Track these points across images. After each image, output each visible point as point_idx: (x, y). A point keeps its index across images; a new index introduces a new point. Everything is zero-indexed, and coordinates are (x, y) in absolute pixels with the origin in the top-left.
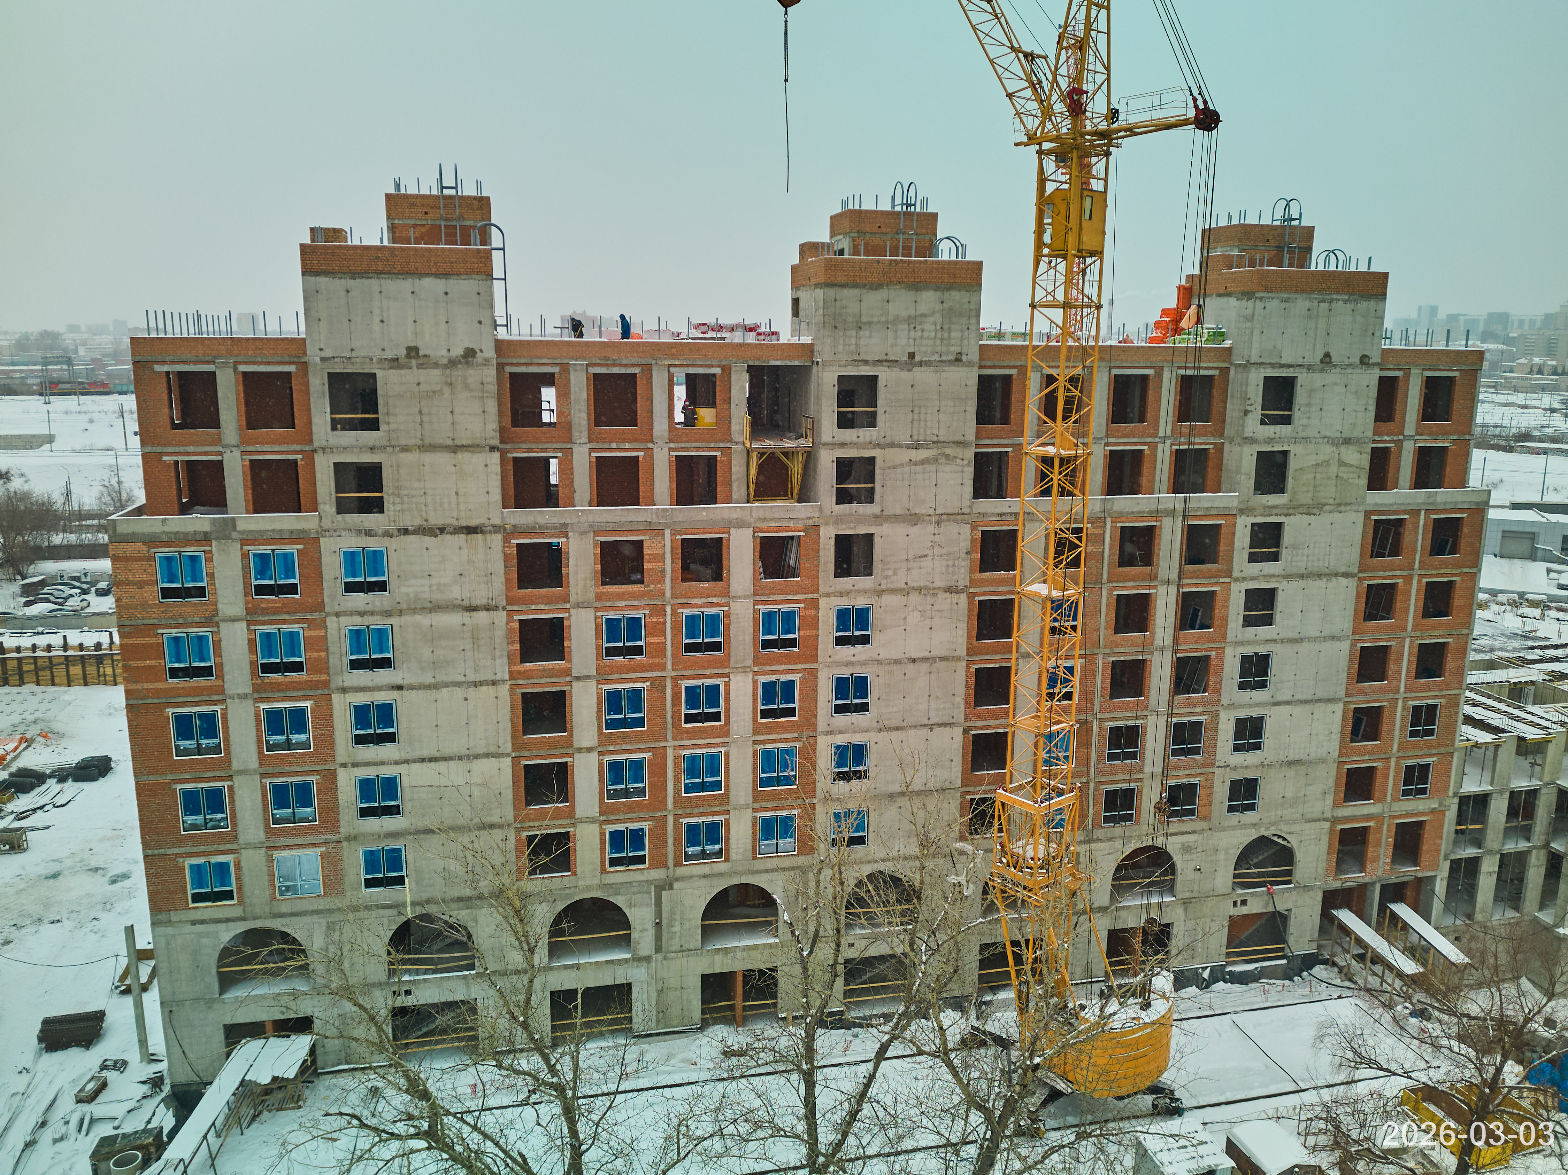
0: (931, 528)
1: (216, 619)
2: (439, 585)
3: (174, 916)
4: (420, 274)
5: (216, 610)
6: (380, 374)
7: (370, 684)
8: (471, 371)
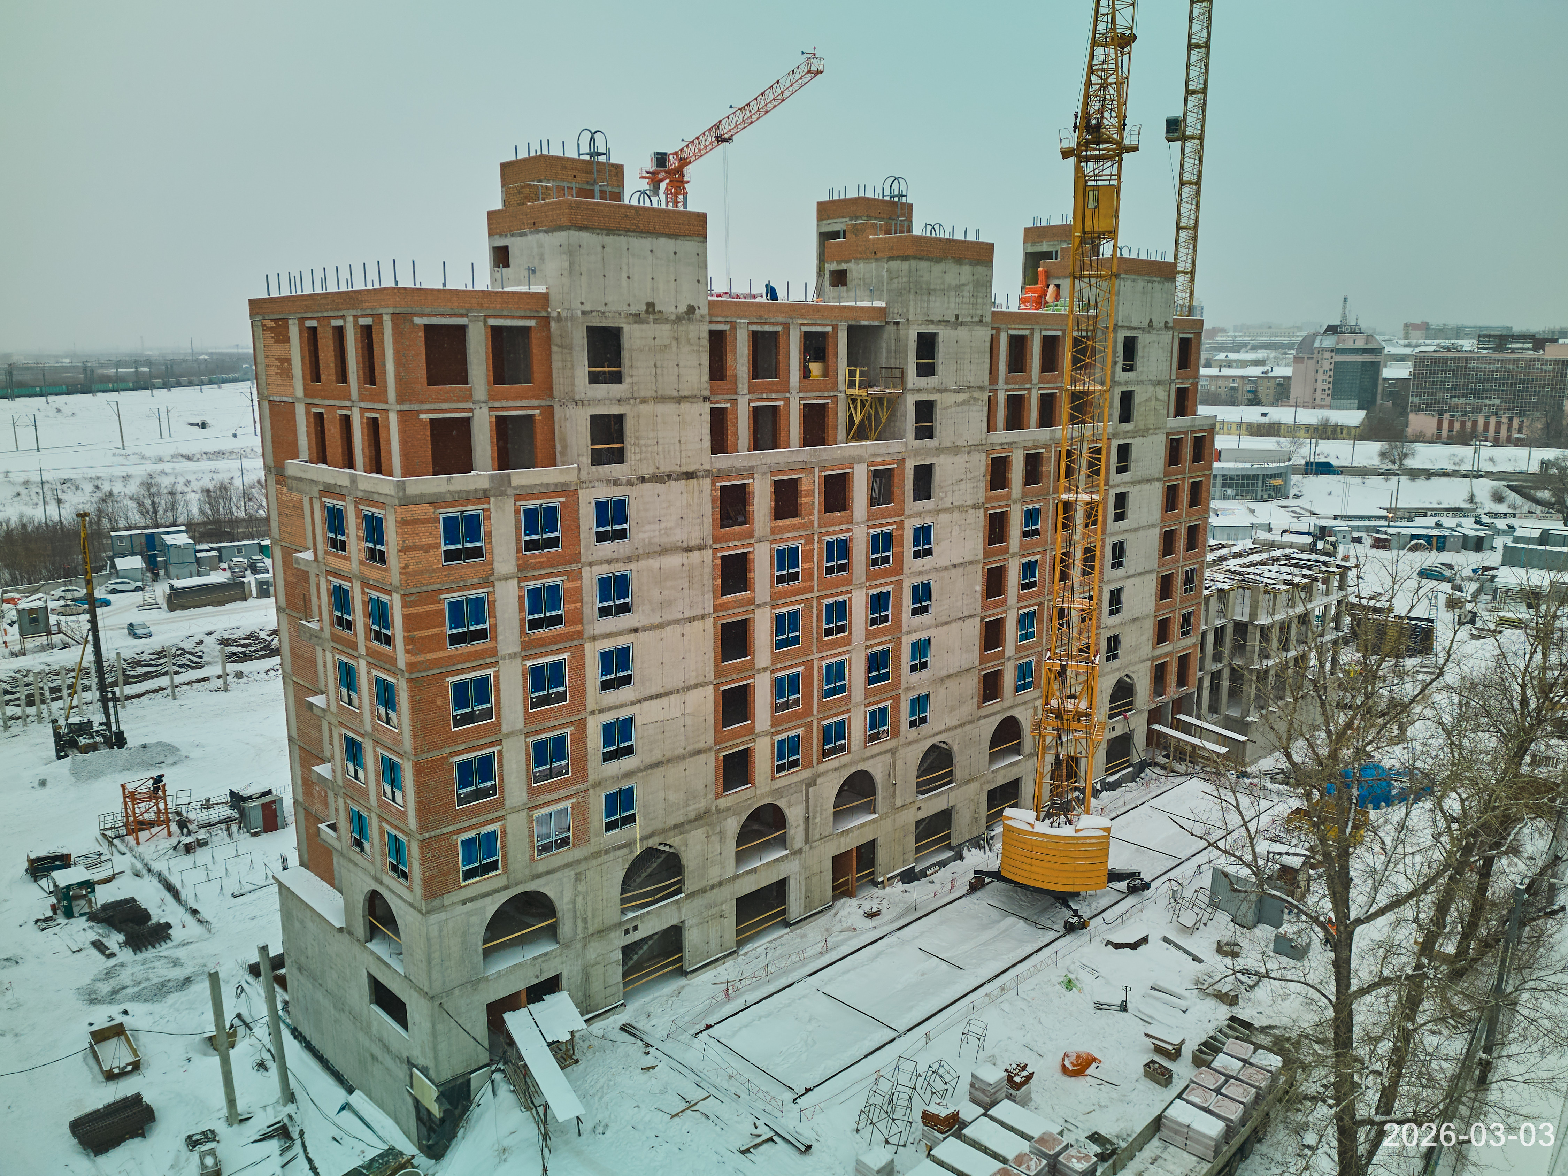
0: (965, 457)
1: (492, 579)
2: (666, 529)
3: (448, 899)
4: (658, 234)
5: (493, 569)
6: (626, 328)
7: (615, 630)
8: (691, 327)
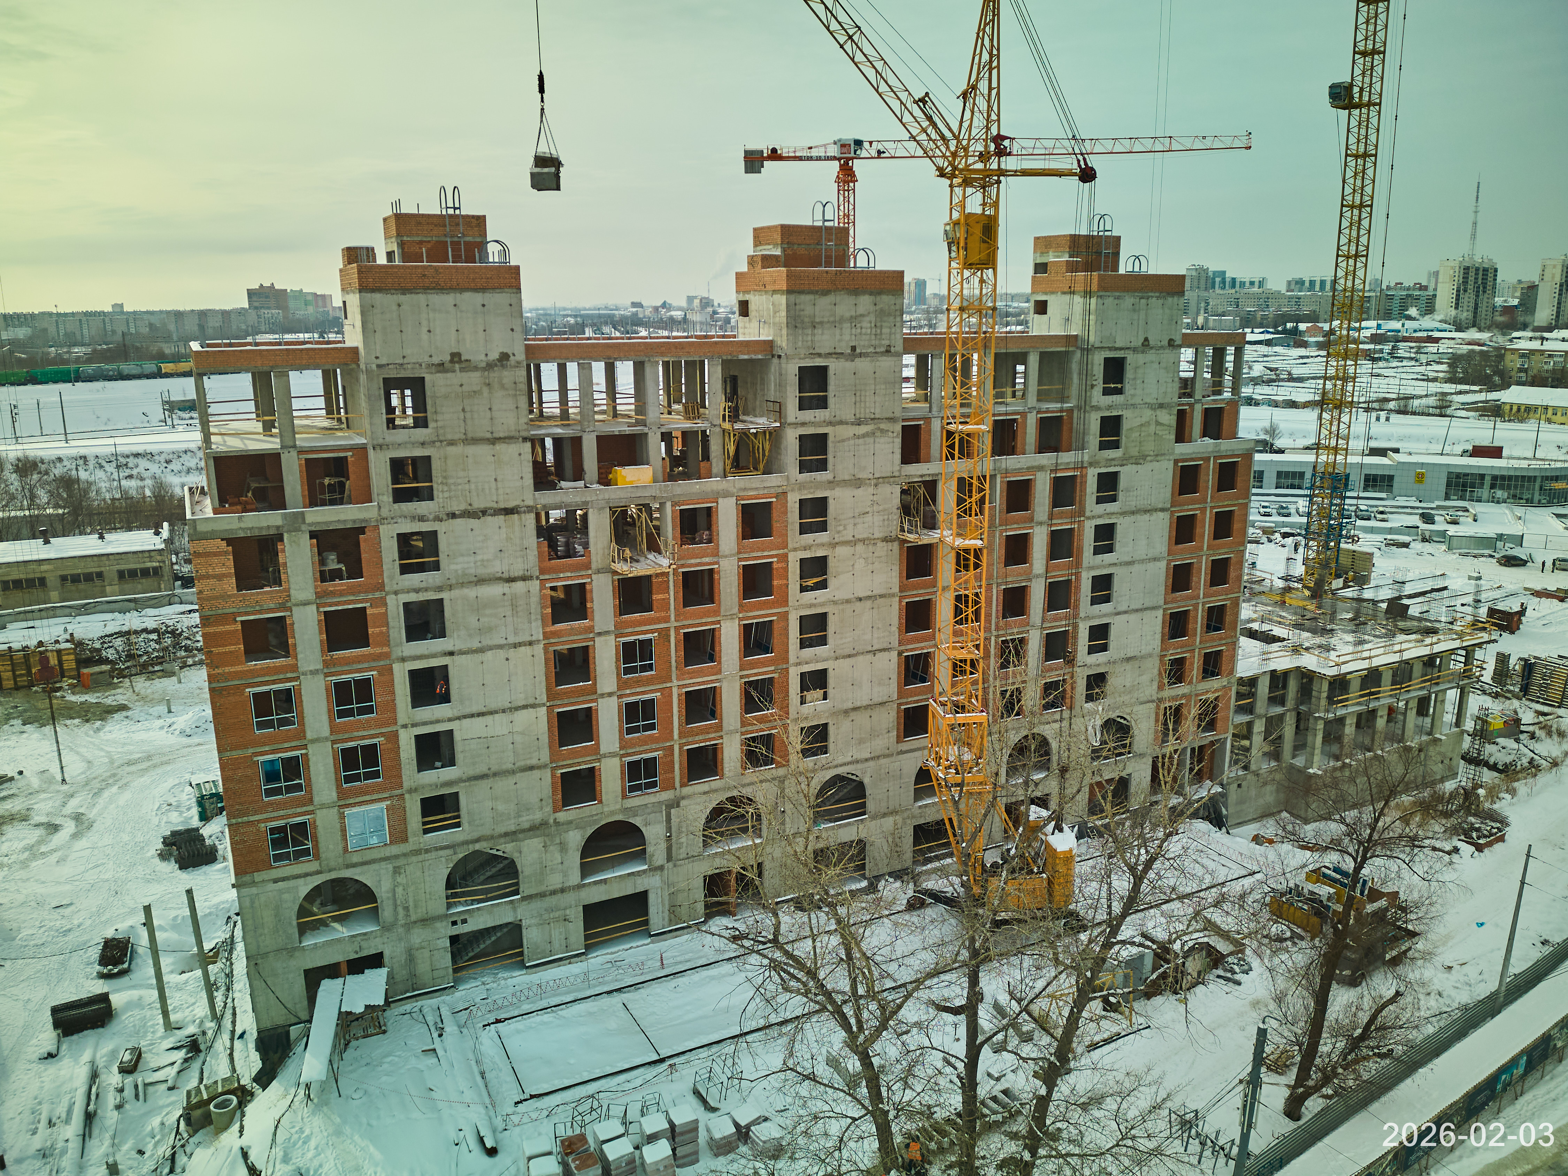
0: (871, 490)
1: (289, 604)
2: (483, 561)
3: (258, 877)
4: (462, 289)
5: (289, 596)
6: (428, 378)
7: (426, 652)
8: (505, 373)
